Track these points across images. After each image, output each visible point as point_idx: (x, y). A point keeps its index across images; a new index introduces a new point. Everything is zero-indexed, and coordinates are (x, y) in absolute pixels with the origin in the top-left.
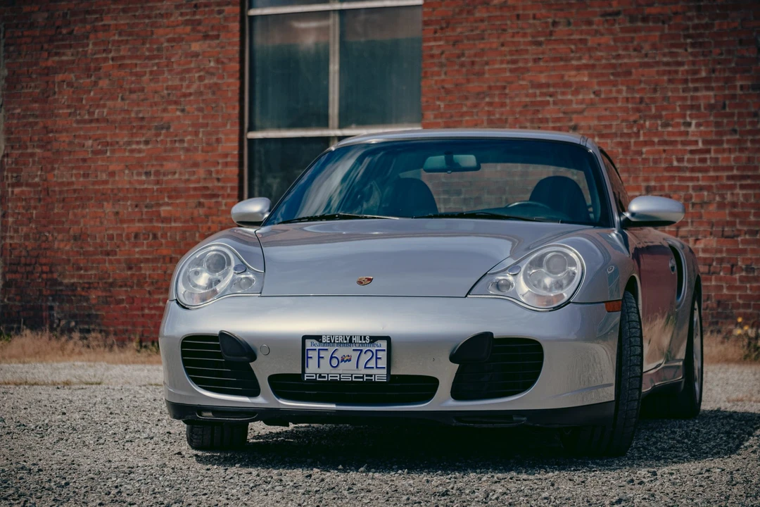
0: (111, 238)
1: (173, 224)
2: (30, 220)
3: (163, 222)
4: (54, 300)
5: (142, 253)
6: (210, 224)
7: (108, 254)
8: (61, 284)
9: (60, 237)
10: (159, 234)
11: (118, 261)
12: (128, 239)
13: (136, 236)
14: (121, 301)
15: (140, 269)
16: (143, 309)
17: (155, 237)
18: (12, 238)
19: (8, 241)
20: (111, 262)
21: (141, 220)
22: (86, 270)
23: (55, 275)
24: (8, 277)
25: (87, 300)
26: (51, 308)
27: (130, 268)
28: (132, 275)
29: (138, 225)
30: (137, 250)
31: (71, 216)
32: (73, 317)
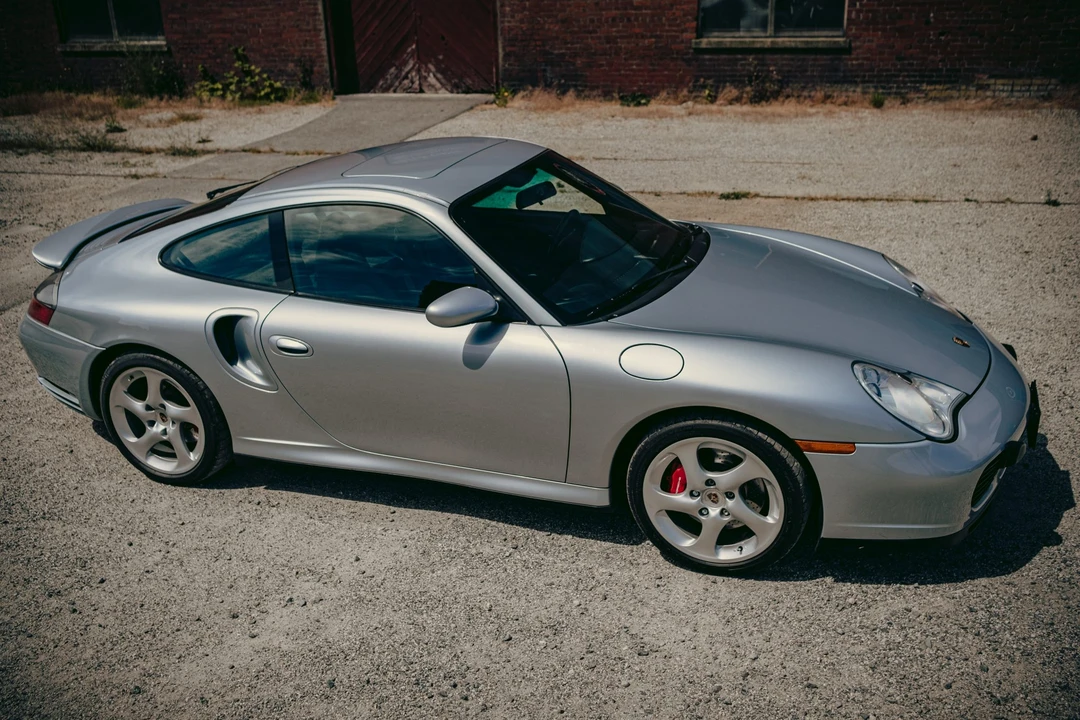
0: (592, 21)
1: (644, 11)
2: (524, 8)
3: (635, 9)
4: (546, 65)
5: (618, 32)
6: (674, 11)
7: (590, 32)
8: (552, 54)
9: (550, 20)
10: (633, 18)
11: (599, 38)
12: (607, 22)
13: (614, 19)
14: (602, 65)
15: (617, 43)
16: (619, 70)
17: (629, 20)
18: (509, 22)
19: (507, 24)
20: (592, 38)
21: (617, 9)
22: (572, 44)
23: (547, 48)
24: (508, 49)
25: (574, 65)
26: (545, 70)
27: (608, 43)
28: (610, 48)
29: (614, 12)
30: (614, 29)
31: (558, 6)
32: (563, 76)
